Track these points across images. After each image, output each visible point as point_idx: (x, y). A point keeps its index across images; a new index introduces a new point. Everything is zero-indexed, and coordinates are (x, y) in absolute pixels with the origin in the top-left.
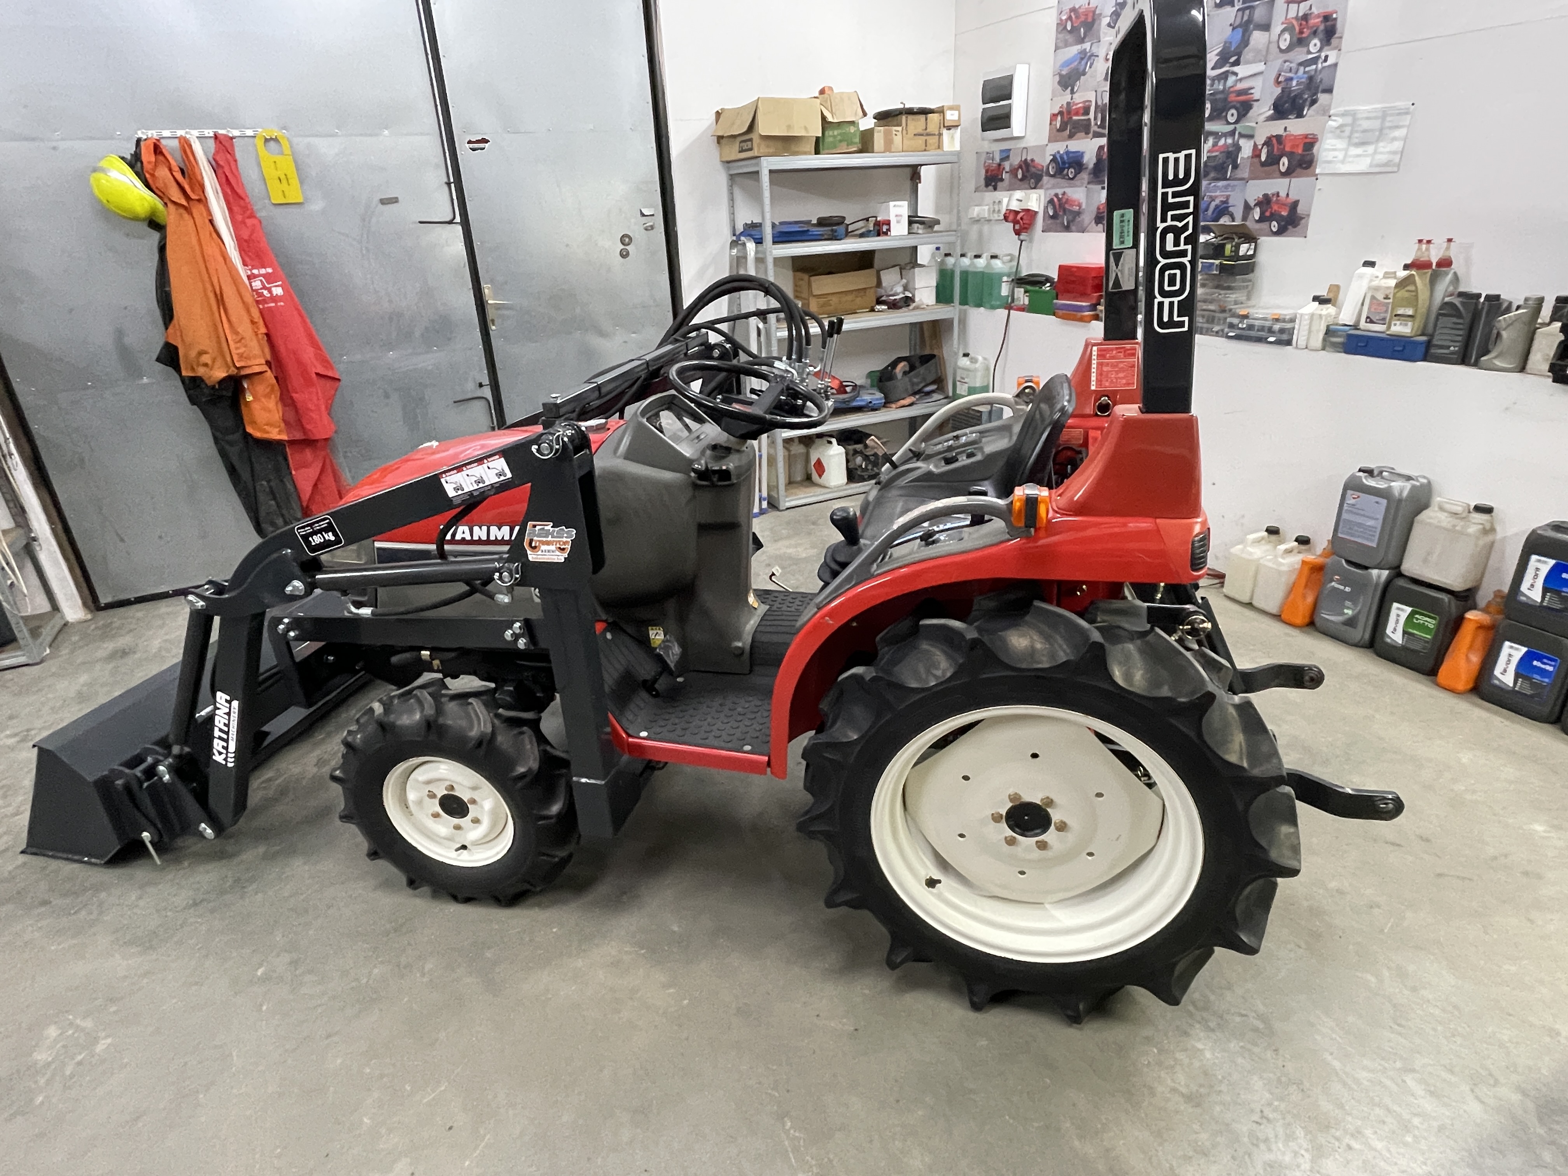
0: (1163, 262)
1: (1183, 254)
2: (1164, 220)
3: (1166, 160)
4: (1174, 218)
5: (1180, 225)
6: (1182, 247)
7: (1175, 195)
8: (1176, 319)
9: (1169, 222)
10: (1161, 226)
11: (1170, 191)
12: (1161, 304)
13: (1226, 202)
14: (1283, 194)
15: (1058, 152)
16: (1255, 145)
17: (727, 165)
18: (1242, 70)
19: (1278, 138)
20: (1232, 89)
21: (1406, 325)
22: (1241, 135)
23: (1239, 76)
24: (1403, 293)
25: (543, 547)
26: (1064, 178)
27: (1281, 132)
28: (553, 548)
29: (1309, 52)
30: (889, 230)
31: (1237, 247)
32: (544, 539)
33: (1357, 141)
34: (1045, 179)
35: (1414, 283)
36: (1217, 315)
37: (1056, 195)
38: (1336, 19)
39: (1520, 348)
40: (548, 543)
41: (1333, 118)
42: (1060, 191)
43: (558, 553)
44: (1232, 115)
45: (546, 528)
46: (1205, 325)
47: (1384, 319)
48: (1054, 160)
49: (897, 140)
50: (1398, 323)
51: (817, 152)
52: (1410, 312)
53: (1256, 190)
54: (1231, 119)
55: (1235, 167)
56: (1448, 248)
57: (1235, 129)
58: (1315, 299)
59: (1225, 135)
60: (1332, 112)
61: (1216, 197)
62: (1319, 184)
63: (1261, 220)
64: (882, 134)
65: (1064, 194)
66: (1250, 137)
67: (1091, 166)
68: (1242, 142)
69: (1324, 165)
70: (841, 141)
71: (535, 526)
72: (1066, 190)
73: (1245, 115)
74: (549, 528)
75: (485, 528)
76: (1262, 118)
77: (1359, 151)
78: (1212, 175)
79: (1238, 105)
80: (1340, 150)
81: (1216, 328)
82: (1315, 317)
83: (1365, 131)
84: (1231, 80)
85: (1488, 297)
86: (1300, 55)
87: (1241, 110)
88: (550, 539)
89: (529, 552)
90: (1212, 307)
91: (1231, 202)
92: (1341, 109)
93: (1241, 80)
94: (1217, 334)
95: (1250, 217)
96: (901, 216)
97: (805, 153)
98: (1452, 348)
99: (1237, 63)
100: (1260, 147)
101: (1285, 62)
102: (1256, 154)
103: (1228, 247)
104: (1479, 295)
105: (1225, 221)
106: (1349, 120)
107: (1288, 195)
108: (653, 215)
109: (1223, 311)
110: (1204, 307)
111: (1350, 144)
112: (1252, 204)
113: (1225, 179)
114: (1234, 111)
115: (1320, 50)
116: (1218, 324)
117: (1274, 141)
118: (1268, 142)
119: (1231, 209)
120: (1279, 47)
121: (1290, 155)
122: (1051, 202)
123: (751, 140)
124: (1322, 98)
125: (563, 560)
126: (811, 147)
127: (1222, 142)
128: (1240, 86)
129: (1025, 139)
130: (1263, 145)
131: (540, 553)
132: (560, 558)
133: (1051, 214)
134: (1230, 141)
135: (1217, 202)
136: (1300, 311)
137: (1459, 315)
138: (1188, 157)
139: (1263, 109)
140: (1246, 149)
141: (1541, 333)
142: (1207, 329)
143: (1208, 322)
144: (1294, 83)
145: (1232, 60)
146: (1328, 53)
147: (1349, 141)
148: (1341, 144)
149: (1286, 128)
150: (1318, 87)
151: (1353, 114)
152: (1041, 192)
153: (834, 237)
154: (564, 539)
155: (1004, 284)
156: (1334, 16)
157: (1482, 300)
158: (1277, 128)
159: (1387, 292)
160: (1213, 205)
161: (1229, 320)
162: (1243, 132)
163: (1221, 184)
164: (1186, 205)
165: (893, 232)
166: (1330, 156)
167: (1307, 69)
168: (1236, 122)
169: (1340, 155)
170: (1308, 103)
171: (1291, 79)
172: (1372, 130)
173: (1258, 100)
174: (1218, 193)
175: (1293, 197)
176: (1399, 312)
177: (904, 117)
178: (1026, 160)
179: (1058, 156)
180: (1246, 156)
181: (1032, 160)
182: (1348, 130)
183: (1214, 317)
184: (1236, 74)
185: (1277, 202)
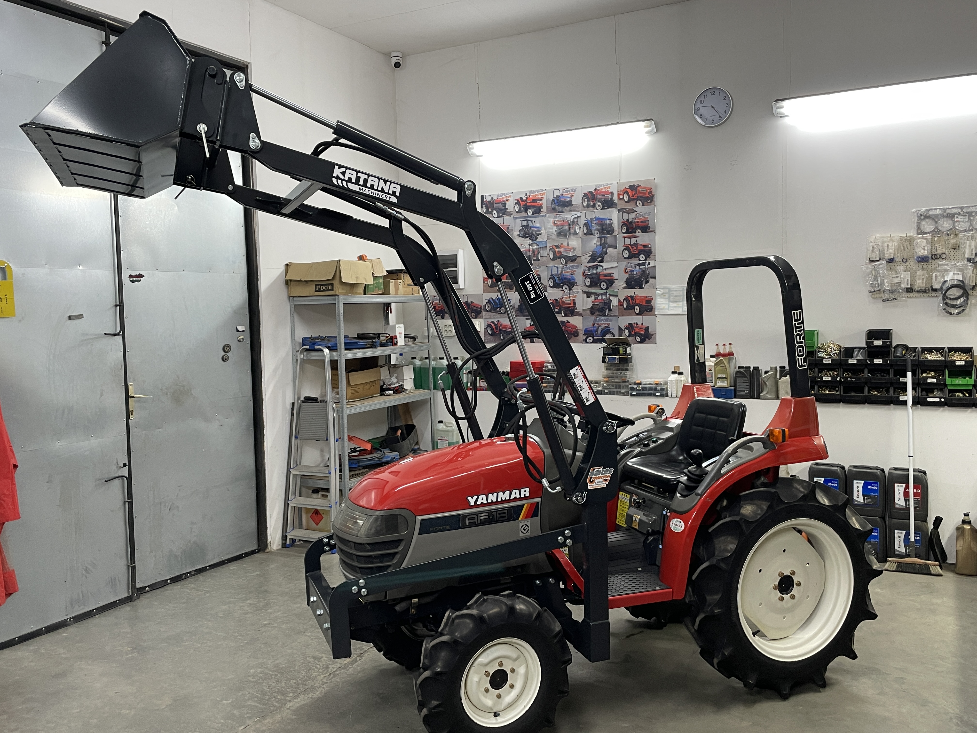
0: (797, 345)
1: (802, 342)
2: (796, 332)
3: (794, 313)
4: (799, 331)
5: (800, 333)
6: (802, 340)
7: (798, 324)
8: (803, 364)
9: (798, 333)
10: (795, 334)
11: (796, 322)
12: (798, 359)
13: (608, 327)
14: (640, 323)
15: (492, 298)
16: (619, 301)
17: (291, 299)
18: (605, 265)
19: (631, 297)
20: (601, 273)
21: (724, 382)
22: (610, 295)
23: (604, 268)
24: (719, 368)
25: (596, 481)
26: (497, 312)
27: (633, 295)
28: (601, 480)
29: (640, 260)
30: (397, 342)
31: (626, 349)
32: (598, 476)
33: (672, 300)
34: (484, 313)
35: (723, 363)
36: (621, 384)
37: (493, 322)
38: (651, 247)
39: (774, 389)
40: (599, 478)
41: (658, 289)
42: (495, 321)
43: (603, 482)
44: (604, 285)
45: (600, 470)
46: (615, 390)
47: (712, 380)
48: (489, 302)
49: (401, 287)
50: (720, 381)
51: (365, 294)
52: (724, 376)
53: (624, 321)
54: (605, 287)
55: (610, 310)
56: (730, 348)
57: (607, 292)
58: (673, 373)
59: (602, 294)
60: (657, 287)
61: (602, 324)
62: (658, 319)
63: (629, 336)
64: (393, 284)
65: (499, 321)
66: (617, 296)
67: (517, 306)
68: (611, 298)
69: (659, 310)
70: (376, 288)
71: (594, 470)
72: (500, 320)
73: (611, 286)
74: (601, 469)
75: (495, 494)
76: (621, 287)
77: (675, 305)
78: (597, 313)
79: (606, 281)
80: (666, 304)
81: (623, 391)
82: (678, 382)
83: (676, 296)
84: (600, 269)
85: (754, 368)
86: (635, 261)
87: (608, 283)
88: (601, 475)
89: (589, 484)
90: (617, 380)
91: (610, 326)
92: (662, 286)
93: (605, 269)
94: (623, 394)
95: (623, 334)
96: (401, 333)
97: (360, 294)
98: (746, 391)
99: (602, 261)
100: (622, 301)
101: (628, 263)
102: (621, 304)
103: (621, 349)
104: (750, 367)
105: (608, 336)
106: (667, 291)
107: (642, 324)
108: (244, 331)
109: (625, 382)
110: (613, 381)
111: (669, 301)
112: (623, 328)
113: (605, 316)
114: (604, 283)
115: (646, 260)
116: (623, 388)
117: (629, 298)
118: (626, 299)
119: (611, 330)
120: (623, 256)
121: (639, 305)
122: (489, 326)
123: (332, 285)
124: (651, 280)
125: (605, 486)
126: (362, 291)
127: (600, 297)
128: (605, 272)
129: (464, 290)
130: (624, 300)
131: (594, 484)
132: (604, 485)
133: (490, 333)
134: (604, 297)
135: (603, 327)
136: (669, 379)
137: (745, 377)
138: (800, 312)
139: (620, 284)
140: (615, 302)
141: (781, 382)
142: (617, 392)
143: (616, 388)
144: (635, 273)
145: (599, 259)
146: (650, 261)
147: (669, 299)
148: (665, 301)
149: (634, 293)
150: (648, 275)
151: (669, 289)
152: (482, 320)
153: (373, 346)
154: (608, 475)
155: (464, 375)
156: (650, 246)
157: (752, 369)
158: (630, 292)
159: (710, 367)
160: (600, 329)
161: (630, 386)
162: (611, 294)
163: (603, 318)
164: (801, 327)
165: (399, 344)
166: (661, 306)
167: (640, 267)
168: (607, 288)
169: (667, 307)
170: (644, 282)
171: (633, 271)
172: (679, 296)
173: (617, 279)
174: (602, 322)
175: (645, 325)
176: (719, 376)
177: (402, 275)
178: (467, 302)
179: (491, 300)
180: (615, 305)
181: (472, 302)
182: (667, 296)
183: (620, 386)
184: (602, 267)
185: (638, 327)
